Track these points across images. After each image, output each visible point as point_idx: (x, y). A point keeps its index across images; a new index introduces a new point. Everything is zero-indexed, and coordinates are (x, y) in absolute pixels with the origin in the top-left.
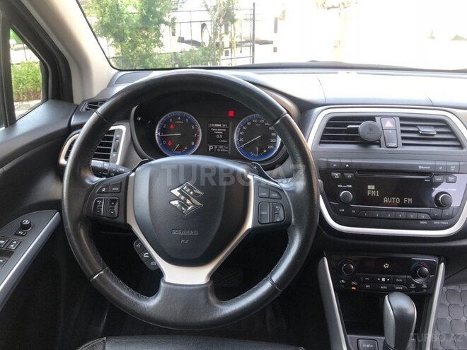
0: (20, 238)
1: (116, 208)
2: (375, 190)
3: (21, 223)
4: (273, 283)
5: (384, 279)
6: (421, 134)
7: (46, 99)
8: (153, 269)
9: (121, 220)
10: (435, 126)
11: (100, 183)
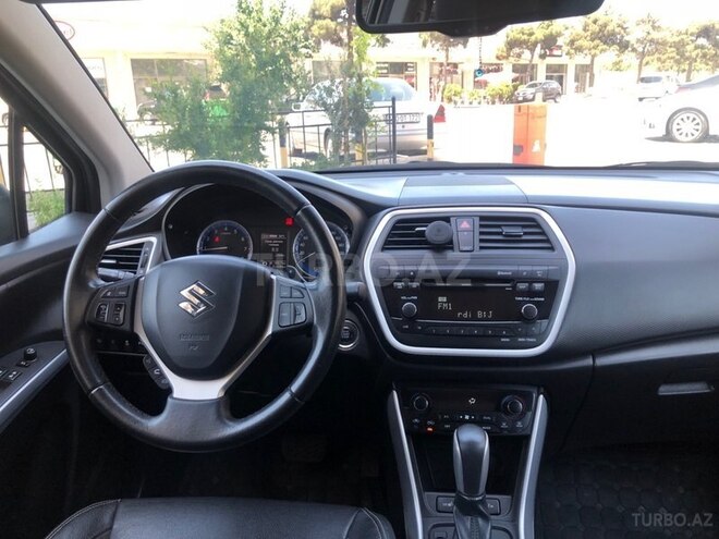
0: (22, 370)
1: (122, 313)
2: (448, 302)
3: (25, 352)
4: (292, 394)
5: (467, 417)
6: (505, 236)
7: (69, 211)
8: (164, 388)
9: (127, 327)
10: (524, 226)
11: (105, 287)
